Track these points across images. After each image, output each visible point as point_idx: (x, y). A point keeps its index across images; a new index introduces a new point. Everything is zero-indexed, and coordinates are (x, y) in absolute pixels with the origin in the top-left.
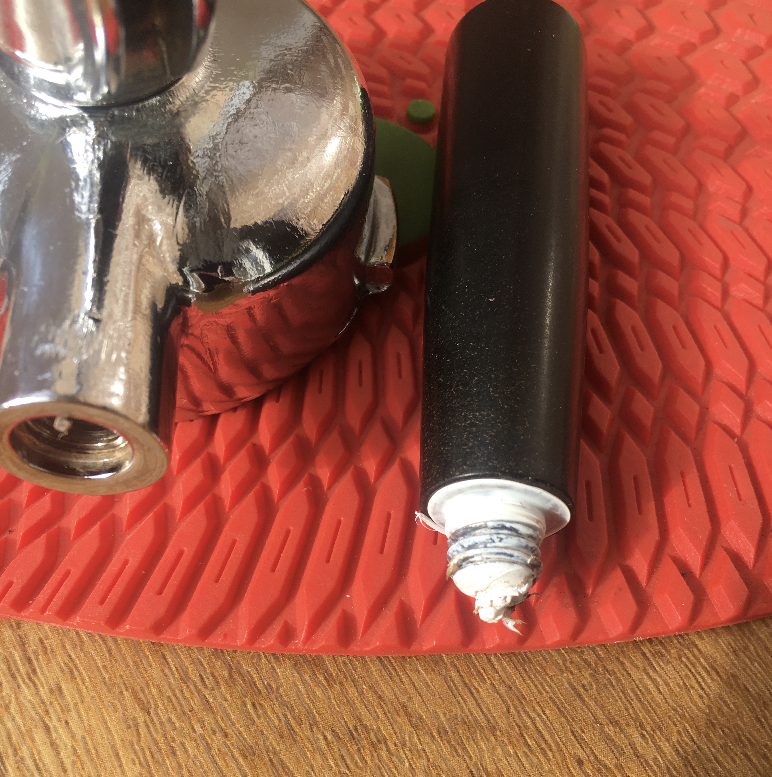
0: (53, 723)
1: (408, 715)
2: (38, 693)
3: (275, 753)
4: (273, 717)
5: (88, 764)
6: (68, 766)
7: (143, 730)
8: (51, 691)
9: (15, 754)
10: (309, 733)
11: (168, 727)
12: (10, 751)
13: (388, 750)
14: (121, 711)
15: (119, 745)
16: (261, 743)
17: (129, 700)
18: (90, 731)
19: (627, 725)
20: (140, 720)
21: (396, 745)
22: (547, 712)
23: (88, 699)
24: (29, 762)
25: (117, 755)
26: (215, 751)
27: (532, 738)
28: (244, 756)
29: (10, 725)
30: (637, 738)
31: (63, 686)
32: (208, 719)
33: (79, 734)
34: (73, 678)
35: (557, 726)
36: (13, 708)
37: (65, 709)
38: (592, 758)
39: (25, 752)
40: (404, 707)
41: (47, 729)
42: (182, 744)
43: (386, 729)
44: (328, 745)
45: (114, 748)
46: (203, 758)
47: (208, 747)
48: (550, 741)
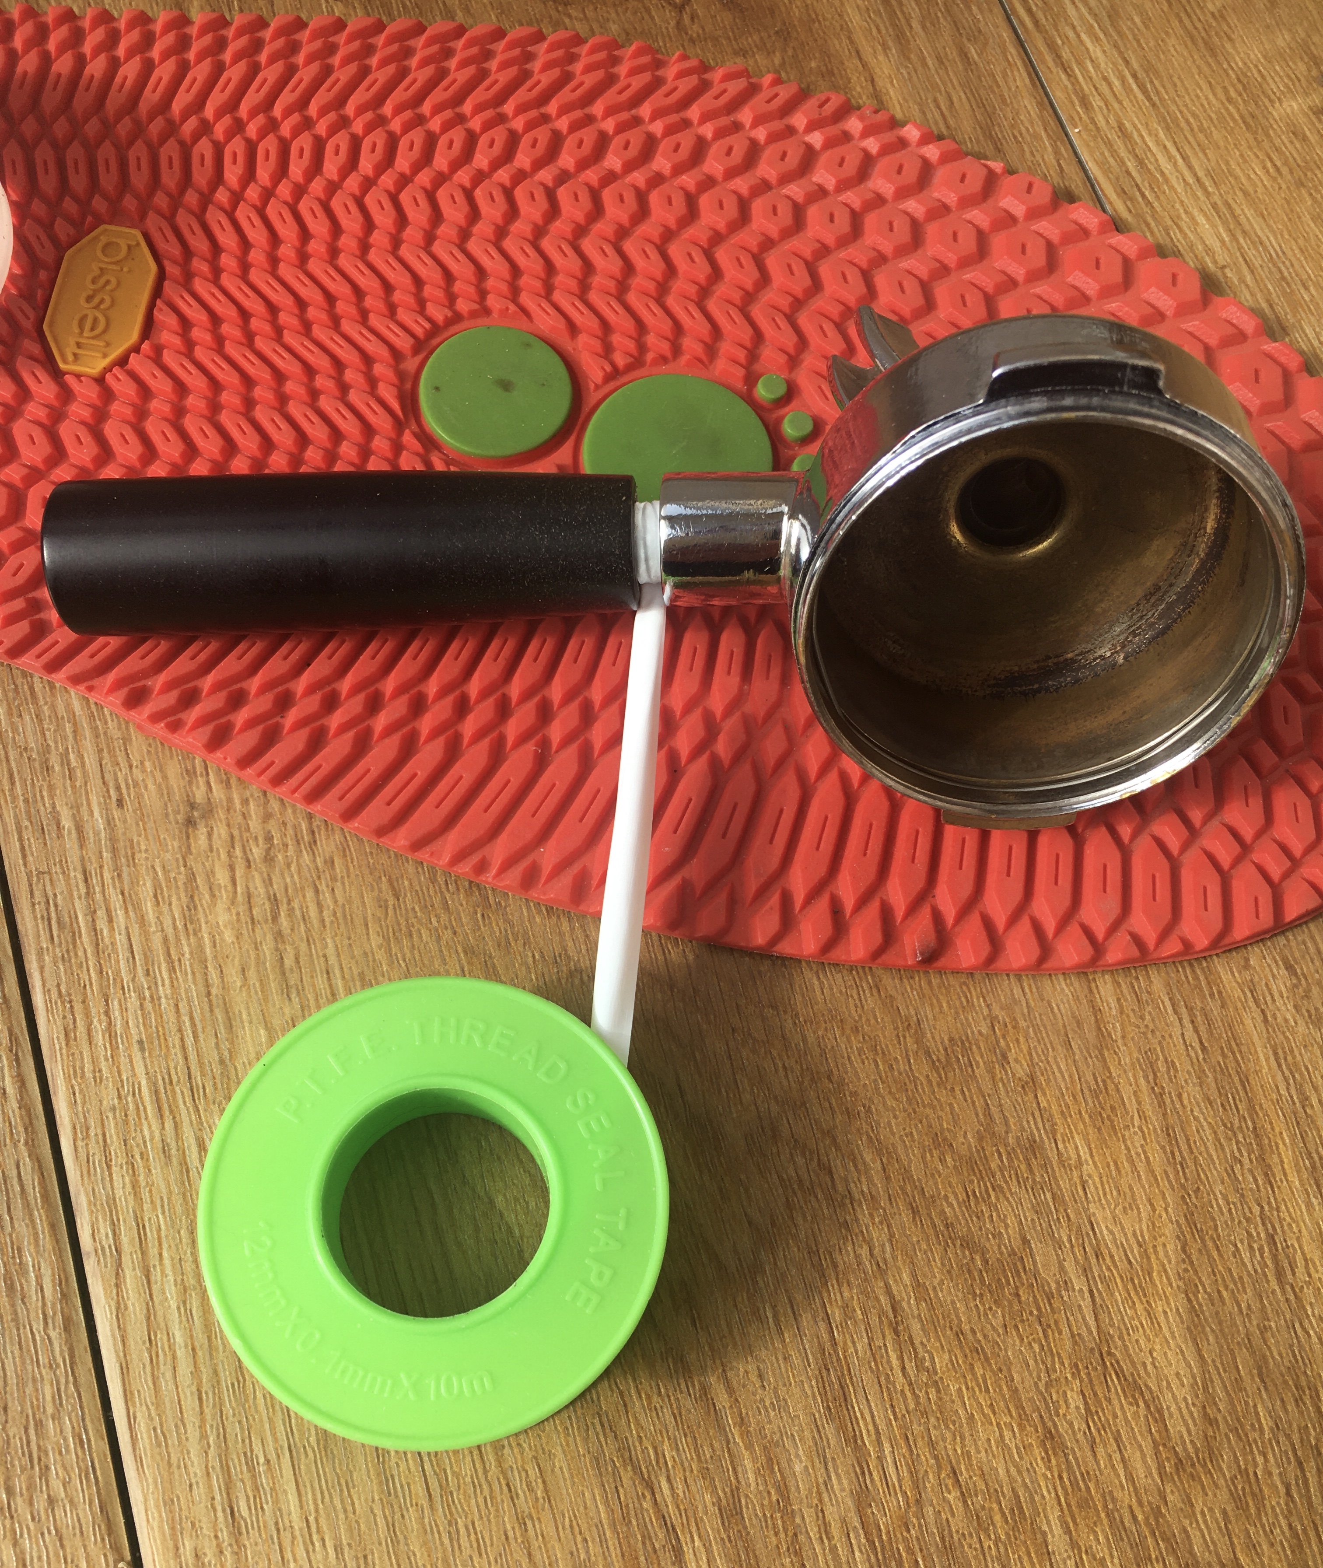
0: (322, 887)
2: (315, 861)
4: (496, 929)
5: (342, 926)
6: (328, 924)
7: (390, 911)
8: (325, 862)
9: (289, 903)
10: (521, 949)
11: (411, 915)
12: (285, 900)
14: (376, 893)
15: (370, 917)
16: (481, 946)
17: (384, 885)
18: (349, 901)
20: (391, 903)
23: (353, 876)
24: (298, 913)
25: (367, 925)
26: (443, 943)
28: (466, 953)
29: (288, 880)
31: (336, 859)
32: (444, 917)
33: (341, 901)
34: (345, 856)
36: (293, 868)
37: (334, 879)
39: (296, 904)
41: (317, 891)
42: (419, 931)
45: (365, 919)
46: (433, 946)
47: (439, 939)
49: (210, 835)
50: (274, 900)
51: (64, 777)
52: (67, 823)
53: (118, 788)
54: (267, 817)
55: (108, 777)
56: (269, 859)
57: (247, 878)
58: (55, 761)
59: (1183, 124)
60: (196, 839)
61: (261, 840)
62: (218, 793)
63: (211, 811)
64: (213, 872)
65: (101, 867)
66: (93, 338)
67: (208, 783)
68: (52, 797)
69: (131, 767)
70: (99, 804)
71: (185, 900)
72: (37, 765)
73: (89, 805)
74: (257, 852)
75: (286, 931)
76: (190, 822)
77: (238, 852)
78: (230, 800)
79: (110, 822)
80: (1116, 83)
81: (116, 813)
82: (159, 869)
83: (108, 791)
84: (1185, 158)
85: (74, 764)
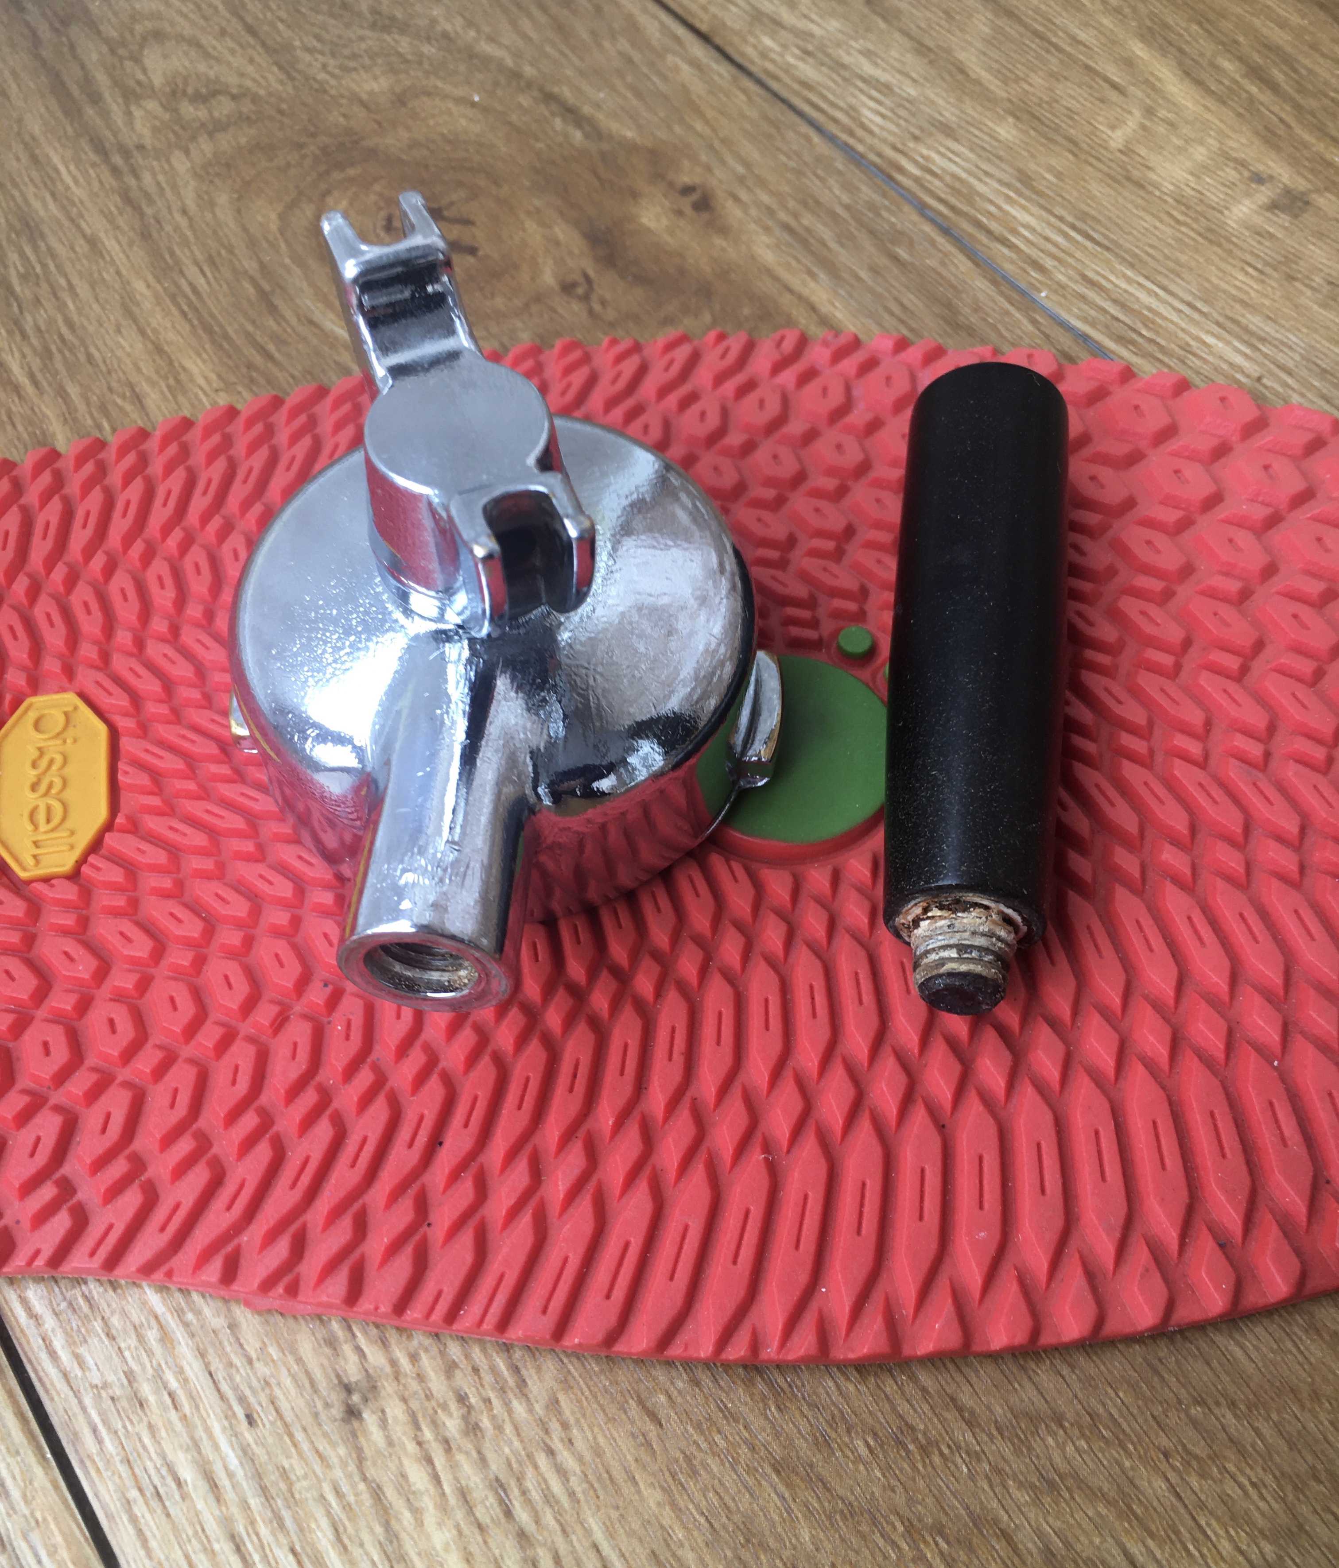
0: (557, 1445)
1: (960, 1410)
2: (532, 1409)
3: (811, 1466)
5: (601, 1493)
6: (580, 1496)
8: (547, 1405)
9: (519, 1484)
10: (847, 1439)
12: (512, 1482)
13: (941, 1454)
14: (628, 1426)
15: (633, 1466)
16: (793, 1454)
17: (636, 1411)
18: (598, 1452)
19: (1218, 1404)
21: (949, 1447)
22: (1121, 1394)
24: (536, 1494)
25: (633, 1479)
27: (1106, 1427)
28: (778, 1473)
29: (507, 1450)
30: (1230, 1419)
31: (559, 1397)
33: (586, 1455)
34: (569, 1388)
35: (1135, 1411)
36: (508, 1430)
37: (565, 1426)
38: (1180, 1448)
39: (529, 1483)
40: (953, 1399)
41: (550, 1452)
43: (935, 1428)
44: (871, 1451)
45: (628, 1470)
48: (1128, 1430)
49: (384, 1423)
50: (498, 1486)
51: (165, 1409)
52: (187, 1474)
53: (242, 1400)
54: (450, 1369)
55: (225, 1387)
56: (472, 1429)
57: (454, 1466)
58: (146, 1390)
59: (1146, 258)
60: (366, 1433)
61: (453, 1406)
62: (376, 1358)
63: (375, 1387)
64: (404, 1476)
65: (253, 1523)
66: (53, 830)
67: (359, 1350)
68: (157, 1442)
69: (250, 1361)
70: (224, 1429)
71: (379, 1530)
72: (124, 1403)
73: (211, 1436)
74: (452, 1425)
75: (530, 1526)
76: (352, 1413)
77: (428, 1434)
78: (393, 1363)
79: (245, 1452)
80: (1060, 240)
81: (249, 1436)
82: (331, 1497)
83: (230, 1407)
84: (1164, 288)
85: (174, 1384)
